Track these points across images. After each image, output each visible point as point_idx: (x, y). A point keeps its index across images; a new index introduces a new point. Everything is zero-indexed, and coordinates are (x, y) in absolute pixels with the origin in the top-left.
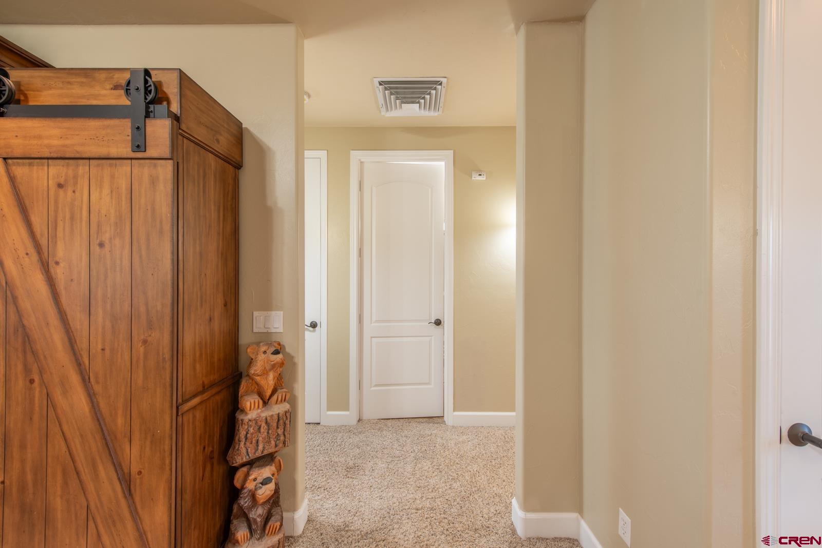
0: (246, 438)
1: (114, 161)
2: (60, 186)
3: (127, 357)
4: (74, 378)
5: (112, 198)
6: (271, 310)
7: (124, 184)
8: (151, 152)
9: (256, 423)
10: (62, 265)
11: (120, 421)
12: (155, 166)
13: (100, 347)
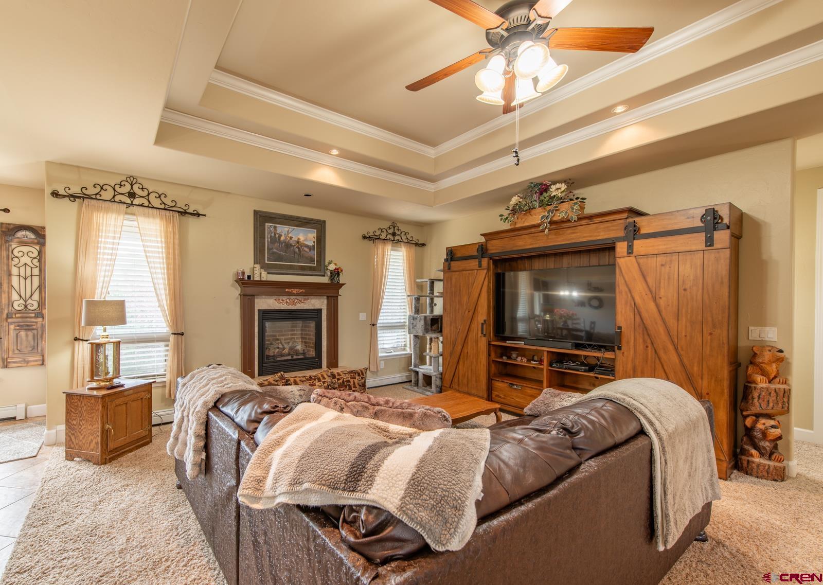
0: (759, 398)
1: (693, 252)
2: (662, 265)
3: (700, 340)
4: (671, 347)
5: (691, 268)
6: (765, 326)
7: (699, 263)
8: (716, 246)
9: (768, 390)
10: (663, 299)
11: (696, 369)
12: (718, 252)
13: (684, 334)
